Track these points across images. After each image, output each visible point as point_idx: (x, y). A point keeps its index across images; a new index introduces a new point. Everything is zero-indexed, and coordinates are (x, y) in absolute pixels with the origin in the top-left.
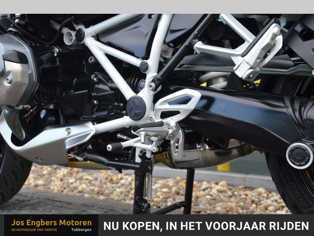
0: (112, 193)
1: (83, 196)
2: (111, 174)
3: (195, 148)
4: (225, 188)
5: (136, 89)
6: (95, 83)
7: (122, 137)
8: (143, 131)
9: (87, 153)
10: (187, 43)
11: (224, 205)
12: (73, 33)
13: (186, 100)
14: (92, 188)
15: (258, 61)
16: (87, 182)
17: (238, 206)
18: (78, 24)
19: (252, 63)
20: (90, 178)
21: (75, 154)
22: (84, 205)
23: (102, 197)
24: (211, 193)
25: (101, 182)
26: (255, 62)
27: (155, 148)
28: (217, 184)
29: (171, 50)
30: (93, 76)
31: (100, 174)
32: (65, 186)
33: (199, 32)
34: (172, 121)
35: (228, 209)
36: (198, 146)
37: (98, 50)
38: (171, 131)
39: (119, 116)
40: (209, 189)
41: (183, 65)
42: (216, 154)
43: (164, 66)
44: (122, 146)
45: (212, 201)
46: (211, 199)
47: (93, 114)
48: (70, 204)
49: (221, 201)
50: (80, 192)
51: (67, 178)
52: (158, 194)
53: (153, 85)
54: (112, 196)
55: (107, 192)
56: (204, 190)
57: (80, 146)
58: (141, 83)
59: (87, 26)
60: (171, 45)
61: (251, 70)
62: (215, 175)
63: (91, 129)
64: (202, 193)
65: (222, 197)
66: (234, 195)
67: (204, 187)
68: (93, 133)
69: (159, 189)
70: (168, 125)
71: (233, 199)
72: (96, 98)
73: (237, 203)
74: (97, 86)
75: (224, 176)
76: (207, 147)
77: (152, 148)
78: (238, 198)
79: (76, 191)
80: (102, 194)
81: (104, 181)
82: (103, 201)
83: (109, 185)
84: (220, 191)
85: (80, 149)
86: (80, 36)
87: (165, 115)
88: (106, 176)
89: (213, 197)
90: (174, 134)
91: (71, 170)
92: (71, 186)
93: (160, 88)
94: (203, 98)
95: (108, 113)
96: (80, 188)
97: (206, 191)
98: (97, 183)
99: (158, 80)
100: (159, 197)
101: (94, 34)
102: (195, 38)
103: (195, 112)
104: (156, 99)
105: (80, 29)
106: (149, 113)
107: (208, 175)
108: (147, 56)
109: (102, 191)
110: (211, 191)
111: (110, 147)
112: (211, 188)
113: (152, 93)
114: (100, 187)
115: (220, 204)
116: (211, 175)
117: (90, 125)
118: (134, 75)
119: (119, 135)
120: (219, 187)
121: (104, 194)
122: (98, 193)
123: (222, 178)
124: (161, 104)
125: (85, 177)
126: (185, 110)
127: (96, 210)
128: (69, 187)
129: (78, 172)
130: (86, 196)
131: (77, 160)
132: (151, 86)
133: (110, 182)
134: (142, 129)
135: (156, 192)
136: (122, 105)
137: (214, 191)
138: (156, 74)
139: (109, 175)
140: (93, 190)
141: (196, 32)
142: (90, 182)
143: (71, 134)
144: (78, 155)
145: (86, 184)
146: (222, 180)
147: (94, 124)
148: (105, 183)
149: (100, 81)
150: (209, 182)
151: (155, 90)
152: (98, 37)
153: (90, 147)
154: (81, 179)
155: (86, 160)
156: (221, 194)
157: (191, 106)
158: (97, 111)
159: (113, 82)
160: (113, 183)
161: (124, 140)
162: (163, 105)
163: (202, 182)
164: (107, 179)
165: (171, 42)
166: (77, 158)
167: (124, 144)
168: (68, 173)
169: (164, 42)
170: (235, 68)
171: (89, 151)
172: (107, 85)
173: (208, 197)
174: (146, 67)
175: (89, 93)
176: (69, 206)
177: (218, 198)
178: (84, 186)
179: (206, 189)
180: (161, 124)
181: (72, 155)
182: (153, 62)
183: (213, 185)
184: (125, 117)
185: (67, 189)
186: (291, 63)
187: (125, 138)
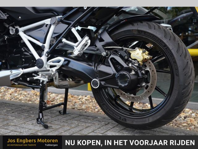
0: (36, 100)
1: (21, 102)
2: (37, 92)
3: (66, 80)
4: (89, 98)
5: (40, 55)
6: (23, 52)
7: (34, 75)
8: (40, 73)
9: (20, 81)
10: (59, 39)
11: (86, 105)
12: (14, 30)
13: (59, 61)
14: (26, 98)
15: (81, 49)
16: (24, 95)
17: (92, 106)
18: (16, 26)
19: (79, 50)
20: (25, 93)
21: (14, 82)
22: (21, 105)
23: (30, 102)
24: (82, 101)
25: (31, 95)
26: (80, 50)
27: (47, 80)
28: (86, 96)
29: (55, 40)
30: (22, 49)
31: (31, 92)
32: (12, 97)
33: (64, 35)
34: (54, 69)
35: (87, 107)
36: (67, 79)
37: (25, 38)
38: (53, 73)
39: (33, 66)
40: (82, 99)
41: (59, 47)
42: (75, 82)
43: (51, 47)
44: (34, 79)
45: (82, 104)
46: (81, 103)
47: (23, 65)
48: (14, 105)
49: (86, 104)
50: (20, 100)
51: (14, 93)
52: (58, 101)
53: (47, 54)
54: (35, 102)
55: (33, 100)
56: (79, 99)
57: (16, 78)
58: (42, 53)
59: (20, 27)
60: (55, 38)
61: (79, 52)
62: (85, 93)
63: (21, 71)
64: (78, 100)
65: (87, 102)
66: (92, 101)
67: (80, 98)
68: (22, 73)
69: (59, 99)
70: (52, 71)
71: (91, 103)
72: (23, 58)
73: (93, 104)
74: (24, 53)
75: (89, 93)
76: (71, 80)
77: (46, 80)
78: (93, 103)
79: (18, 100)
80: (31, 101)
81: (32, 95)
82: (31, 104)
83: (35, 97)
84: (86, 100)
85: (17, 80)
86: (17, 31)
87: (51, 67)
88: (33, 93)
89: (82, 102)
90: (54, 74)
91: (16, 89)
92: (15, 97)
93: (49, 56)
94: (65, 60)
95: (29, 65)
96: (20, 98)
97: (80, 100)
98: (29, 96)
99: (49, 52)
100: (58, 102)
101: (23, 31)
102: (62, 37)
103: (62, 66)
104: (48, 60)
105: (17, 28)
106: (45, 65)
107: (82, 92)
108: (44, 43)
109: (31, 99)
110: (82, 100)
111: (28, 79)
112: (83, 98)
113: (46, 58)
114: (30, 98)
115: (85, 105)
116: (84, 92)
117: (21, 69)
118: (39, 50)
119: (33, 74)
120: (86, 98)
121: (32, 101)
122: (29, 101)
123: (88, 94)
124: (49, 62)
125: (23, 93)
126: (59, 65)
127: (26, 107)
128: (14, 98)
129: (20, 91)
130: (23, 102)
131: (15, 84)
132: (45, 55)
133: (35, 95)
134: (40, 72)
135: (57, 100)
136: (35, 61)
137: (84, 100)
138: (48, 50)
139: (36, 92)
140: (27, 99)
141: (63, 35)
142: (25, 95)
143: (12, 73)
144: (15, 82)
145: (23, 96)
146: (88, 95)
147: (22, 69)
148: (33, 96)
149: (26, 51)
150: (82, 96)
151: (48, 56)
152: (25, 32)
153: (21, 79)
154: (21, 94)
155: (19, 84)
156: (86, 101)
157: (61, 64)
158: (24, 64)
159: (31, 52)
160: (37, 96)
161: (35, 76)
162: (50, 63)
163: (79, 96)
164: (34, 94)
165: (55, 37)
166: (15, 83)
167: (35, 78)
168: (14, 91)
169: (52, 37)
170: (73, 51)
171: (21, 81)
172: (29, 53)
173: (80, 102)
174: (44, 47)
175: (21, 56)
176: (13, 106)
177: (85, 102)
178: (22, 97)
179: (80, 99)
180: (49, 70)
181: (13, 82)
182: (47, 45)
183: (84, 97)
184: (36, 67)
185: (13, 99)
186: (96, 49)
187: (36, 75)
